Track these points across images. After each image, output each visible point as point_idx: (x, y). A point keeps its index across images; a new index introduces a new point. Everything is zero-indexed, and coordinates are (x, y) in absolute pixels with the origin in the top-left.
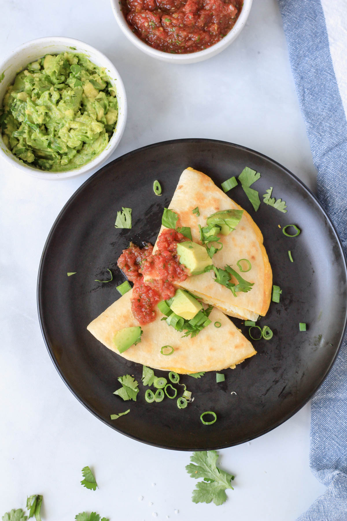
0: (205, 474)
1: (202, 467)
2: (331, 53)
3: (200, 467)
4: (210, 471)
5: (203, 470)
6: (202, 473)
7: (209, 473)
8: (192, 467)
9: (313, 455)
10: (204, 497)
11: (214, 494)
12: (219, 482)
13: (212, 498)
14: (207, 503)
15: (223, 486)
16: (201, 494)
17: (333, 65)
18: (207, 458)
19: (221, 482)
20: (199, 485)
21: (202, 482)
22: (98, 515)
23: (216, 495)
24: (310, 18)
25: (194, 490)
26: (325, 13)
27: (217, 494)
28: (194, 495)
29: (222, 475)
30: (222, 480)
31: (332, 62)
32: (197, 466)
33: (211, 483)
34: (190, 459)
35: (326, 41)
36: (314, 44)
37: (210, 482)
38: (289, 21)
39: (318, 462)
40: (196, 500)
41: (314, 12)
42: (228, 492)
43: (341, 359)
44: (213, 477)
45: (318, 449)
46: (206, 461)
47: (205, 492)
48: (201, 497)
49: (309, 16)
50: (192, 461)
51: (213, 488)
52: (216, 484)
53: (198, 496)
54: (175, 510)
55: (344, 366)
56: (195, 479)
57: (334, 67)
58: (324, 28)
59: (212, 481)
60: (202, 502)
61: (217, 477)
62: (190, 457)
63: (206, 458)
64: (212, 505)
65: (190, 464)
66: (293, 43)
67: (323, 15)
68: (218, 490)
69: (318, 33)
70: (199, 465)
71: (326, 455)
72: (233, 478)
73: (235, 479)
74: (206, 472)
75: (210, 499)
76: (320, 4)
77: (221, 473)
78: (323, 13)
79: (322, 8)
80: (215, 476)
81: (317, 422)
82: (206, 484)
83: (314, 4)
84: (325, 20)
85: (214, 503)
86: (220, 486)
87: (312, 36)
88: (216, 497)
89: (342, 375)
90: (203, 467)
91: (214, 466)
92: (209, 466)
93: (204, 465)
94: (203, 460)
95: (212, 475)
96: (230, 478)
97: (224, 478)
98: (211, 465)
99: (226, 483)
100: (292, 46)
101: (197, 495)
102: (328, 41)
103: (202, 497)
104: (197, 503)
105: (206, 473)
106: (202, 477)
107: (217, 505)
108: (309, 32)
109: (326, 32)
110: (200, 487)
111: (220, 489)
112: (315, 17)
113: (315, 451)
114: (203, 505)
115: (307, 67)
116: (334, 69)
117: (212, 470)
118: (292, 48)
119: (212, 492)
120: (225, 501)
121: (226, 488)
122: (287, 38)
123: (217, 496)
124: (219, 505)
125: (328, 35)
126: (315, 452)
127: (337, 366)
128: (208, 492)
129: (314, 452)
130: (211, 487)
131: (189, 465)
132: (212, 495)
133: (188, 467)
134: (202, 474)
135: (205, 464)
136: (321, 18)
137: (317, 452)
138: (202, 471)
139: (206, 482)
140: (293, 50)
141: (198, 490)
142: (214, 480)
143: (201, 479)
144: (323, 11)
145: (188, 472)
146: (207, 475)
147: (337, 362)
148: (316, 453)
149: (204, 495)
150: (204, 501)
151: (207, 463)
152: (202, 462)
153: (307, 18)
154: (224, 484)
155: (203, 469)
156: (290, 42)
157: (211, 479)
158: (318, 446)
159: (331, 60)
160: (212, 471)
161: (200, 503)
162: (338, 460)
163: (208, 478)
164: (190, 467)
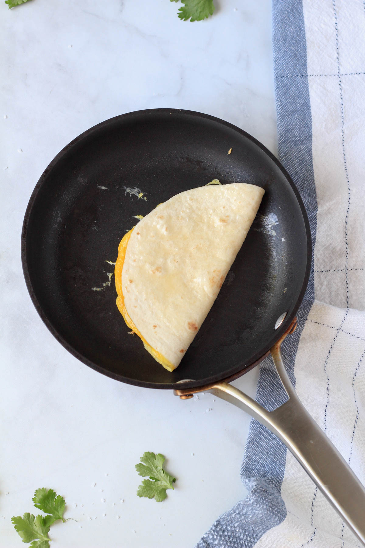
0: (151, 474)
1: (150, 467)
2: (312, 149)
3: (148, 467)
4: (156, 472)
7: (155, 473)
8: (141, 466)
10: (147, 492)
11: (156, 491)
13: (154, 494)
14: (149, 498)
15: (165, 486)
16: (145, 490)
17: (313, 159)
18: (155, 460)
19: (164, 482)
20: (145, 482)
21: (148, 480)
22: (55, 493)
23: (158, 493)
24: (300, 119)
25: (140, 486)
26: (312, 117)
27: (159, 492)
28: (139, 490)
29: (166, 476)
30: (165, 480)
31: (312, 156)
32: (145, 466)
33: (156, 482)
34: (140, 460)
35: (310, 139)
36: (300, 139)
37: (154, 481)
38: (282, 118)
39: (248, 472)
40: (140, 495)
41: (304, 115)
42: (169, 492)
44: (158, 477)
46: (153, 462)
47: (149, 488)
49: (299, 117)
50: (141, 461)
51: (156, 486)
52: (159, 483)
53: (143, 490)
54: (121, 499)
55: (282, 398)
56: (143, 477)
57: (313, 160)
58: (310, 129)
59: (157, 480)
60: (145, 497)
61: (161, 477)
62: (141, 458)
63: (154, 460)
64: (153, 500)
65: (140, 463)
66: (283, 136)
67: (311, 118)
68: (160, 489)
69: (305, 131)
71: (256, 467)
72: (174, 481)
73: (176, 482)
75: (152, 495)
76: (310, 110)
77: (165, 474)
78: (311, 117)
79: (311, 112)
80: (159, 476)
82: (152, 482)
83: (305, 108)
84: (312, 123)
85: (155, 499)
86: (163, 485)
87: (299, 133)
88: (157, 494)
91: (160, 467)
92: (155, 467)
93: (151, 466)
94: (151, 462)
95: (157, 475)
96: (172, 480)
97: (167, 479)
98: (157, 466)
99: (168, 483)
100: (282, 138)
101: (142, 490)
102: (312, 139)
104: (140, 497)
105: (153, 473)
106: (148, 476)
107: (158, 502)
108: (298, 130)
109: (311, 132)
110: (145, 484)
111: (162, 488)
112: (304, 119)
114: (145, 500)
115: (291, 157)
116: (313, 162)
117: (158, 470)
118: (282, 140)
119: (155, 489)
120: (165, 499)
121: (167, 488)
122: (279, 131)
123: (159, 494)
124: (159, 501)
125: (312, 134)
127: (277, 396)
128: (151, 489)
130: (155, 485)
131: (138, 465)
132: (155, 492)
133: (137, 466)
134: (149, 473)
135: (152, 465)
136: (309, 121)
138: (149, 471)
139: (151, 480)
140: (282, 141)
141: (144, 486)
142: (158, 479)
143: (147, 478)
144: (311, 115)
145: (137, 471)
146: (153, 475)
149: (148, 490)
150: (147, 497)
151: (154, 464)
152: (149, 463)
153: (297, 118)
154: (166, 484)
155: (150, 469)
156: (281, 135)
157: (156, 478)
159: (312, 155)
160: (157, 472)
161: (143, 498)
162: (265, 474)
163: (154, 477)
164: (139, 466)
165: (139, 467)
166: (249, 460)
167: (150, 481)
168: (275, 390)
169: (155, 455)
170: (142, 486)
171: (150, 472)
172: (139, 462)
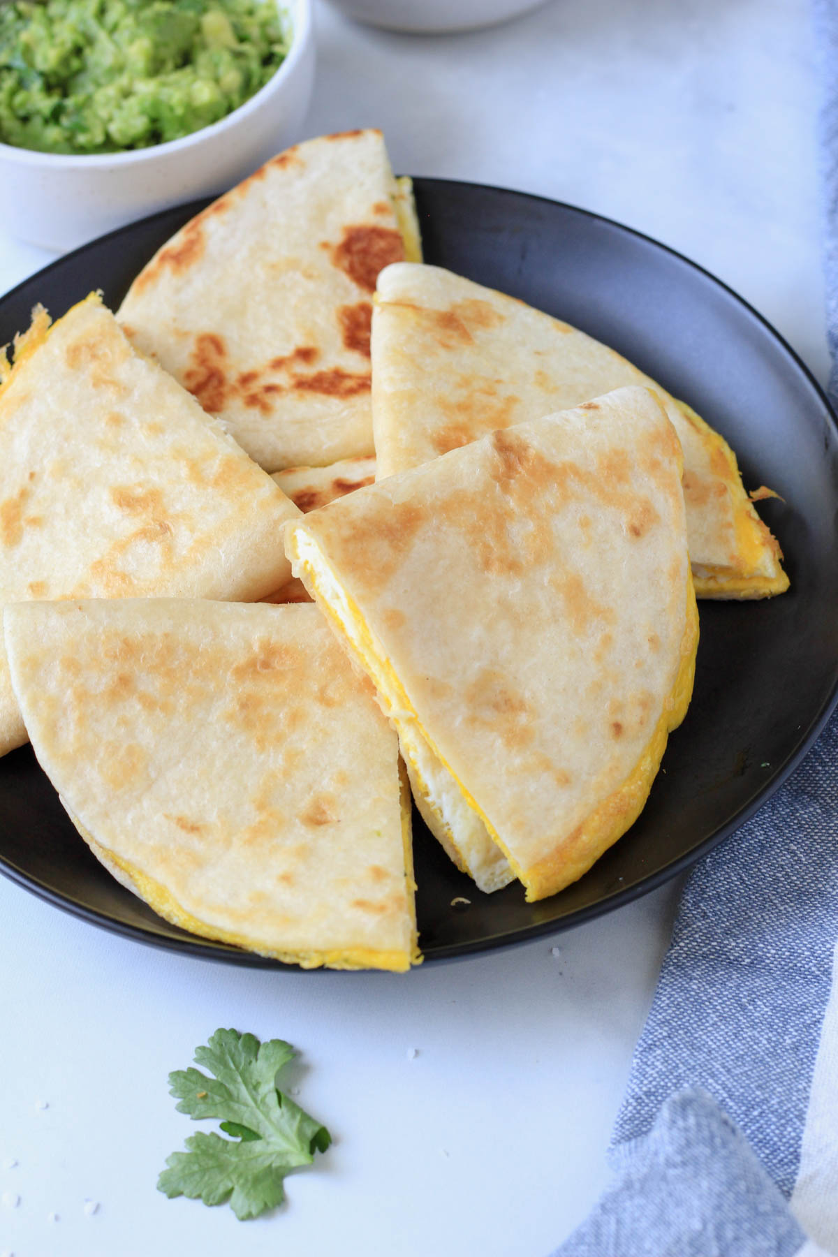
0: (230, 1109)
1: (227, 1085)
3: (221, 1084)
5: (226, 1096)
6: (221, 1103)
7: (243, 1108)
8: (193, 1079)
9: (630, 1119)
10: (202, 1178)
11: (240, 1176)
12: (272, 1140)
13: (230, 1185)
14: (206, 1203)
15: (279, 1154)
16: (196, 1168)
18: (254, 1061)
19: (279, 1142)
20: (199, 1141)
21: (213, 1134)
23: (246, 1180)
25: (175, 1153)
27: (250, 1178)
28: (167, 1168)
29: (286, 1119)
30: (283, 1135)
32: (210, 1079)
33: (243, 1144)
34: (192, 1055)
37: (238, 1138)
40: (171, 1187)
43: (796, 855)
44: (256, 1124)
45: (652, 1098)
46: (245, 1068)
47: (211, 1163)
48: (193, 1174)
50: (197, 1061)
51: (244, 1159)
52: (257, 1146)
53: (184, 1169)
55: (802, 877)
56: (192, 1119)
59: (250, 1134)
60: (189, 1198)
61: (270, 1121)
62: (199, 1048)
63: (251, 1062)
64: (224, 1214)
65: (189, 1068)
68: (260, 1167)
70: (220, 1080)
74: (238, 1101)
75: (222, 1192)
77: (287, 1107)
80: (262, 1118)
81: (668, 1018)
82: (226, 1143)
85: (232, 1208)
86: (273, 1158)
88: (243, 1186)
89: (791, 901)
90: (231, 1087)
91: (268, 1086)
92: (251, 1085)
93: (235, 1081)
94: (237, 1067)
95: (252, 1113)
97: (291, 1125)
98: (257, 1081)
99: (294, 1148)
101: (180, 1167)
103: (197, 1177)
104: (169, 1197)
105: (236, 1106)
106: (215, 1117)
107: (241, 1219)
110: (198, 1146)
111: (267, 1163)
113: (640, 1104)
117: (259, 1098)
119: (236, 1168)
120: (272, 1213)
121: (291, 1171)
123: (249, 1185)
124: (249, 1218)
126: (639, 1108)
127: (780, 872)
128: (221, 1166)
129: (635, 1108)
130: (239, 1156)
131: (182, 1072)
132: (234, 1177)
133: (176, 1075)
134: (219, 1107)
135: (239, 1079)
137: (646, 1108)
138: (222, 1098)
139: (225, 1135)
141: (188, 1154)
142: (257, 1131)
143: (211, 1126)
145: (173, 1094)
146: (235, 1112)
147: (783, 860)
148: (643, 1112)
149: (204, 1171)
150: (198, 1196)
151: (247, 1075)
152: (231, 1069)
154: (287, 1150)
155: (230, 1095)
157: (248, 1127)
158: (653, 1090)
160: (255, 1102)
161: (181, 1201)
163: (237, 1121)
164: (185, 1078)
165: (186, 1082)
166: (648, 1094)
167: (219, 1138)
168: (773, 850)
169: (258, 1043)
170: (183, 1154)
171: (226, 1100)
172: (187, 1061)
